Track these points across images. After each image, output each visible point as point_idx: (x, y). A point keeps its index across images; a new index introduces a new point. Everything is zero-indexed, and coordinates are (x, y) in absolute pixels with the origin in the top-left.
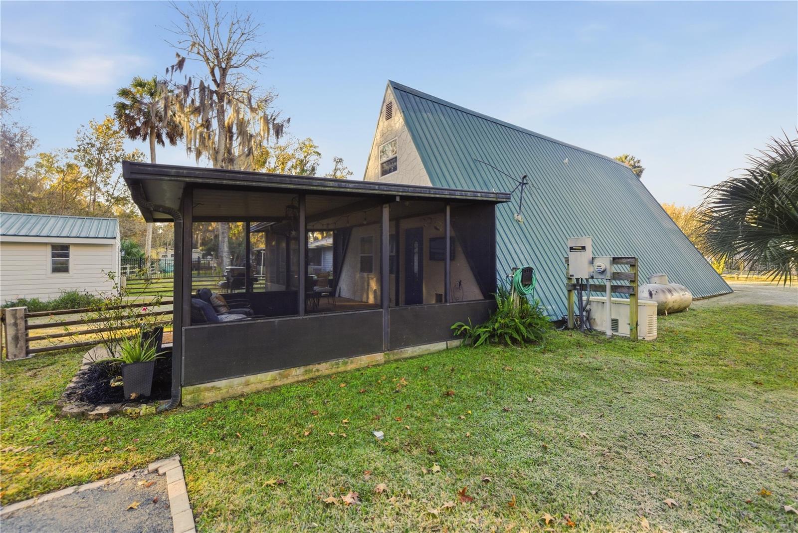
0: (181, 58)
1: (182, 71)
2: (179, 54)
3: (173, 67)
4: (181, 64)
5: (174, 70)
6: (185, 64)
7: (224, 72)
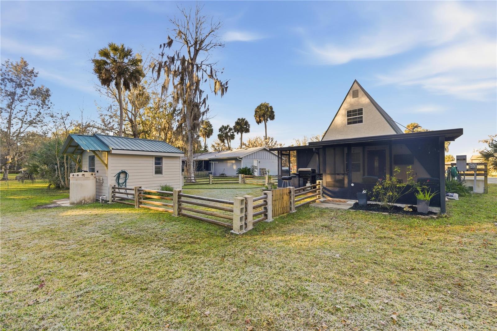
0: (170, 40)
1: (171, 48)
2: (170, 37)
3: (164, 45)
4: (170, 44)
5: (165, 47)
6: (173, 44)
7: (197, 52)
